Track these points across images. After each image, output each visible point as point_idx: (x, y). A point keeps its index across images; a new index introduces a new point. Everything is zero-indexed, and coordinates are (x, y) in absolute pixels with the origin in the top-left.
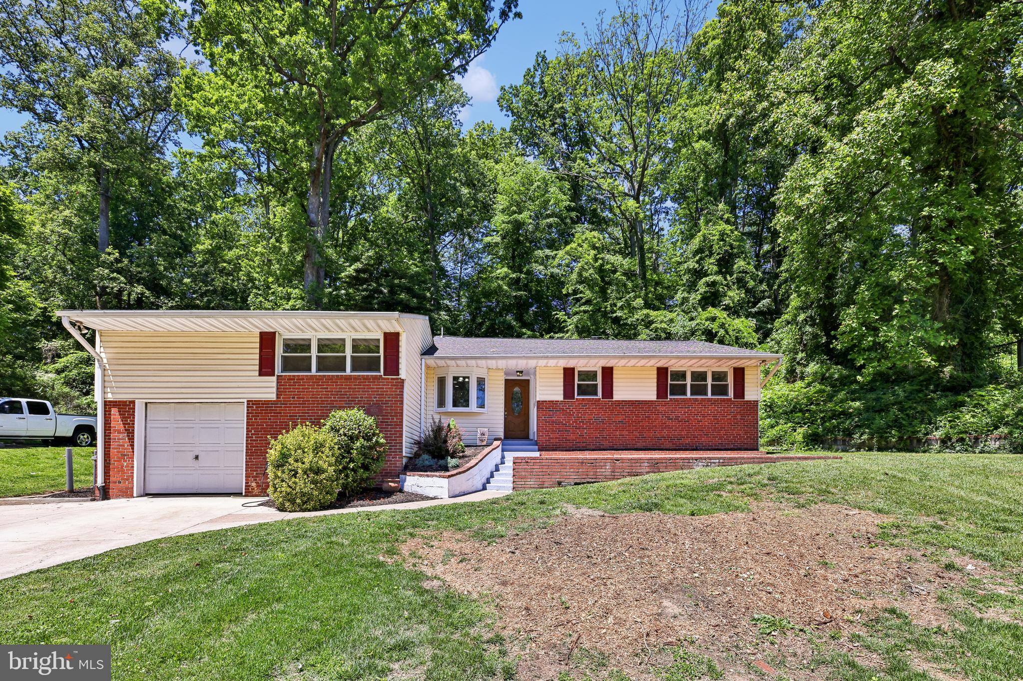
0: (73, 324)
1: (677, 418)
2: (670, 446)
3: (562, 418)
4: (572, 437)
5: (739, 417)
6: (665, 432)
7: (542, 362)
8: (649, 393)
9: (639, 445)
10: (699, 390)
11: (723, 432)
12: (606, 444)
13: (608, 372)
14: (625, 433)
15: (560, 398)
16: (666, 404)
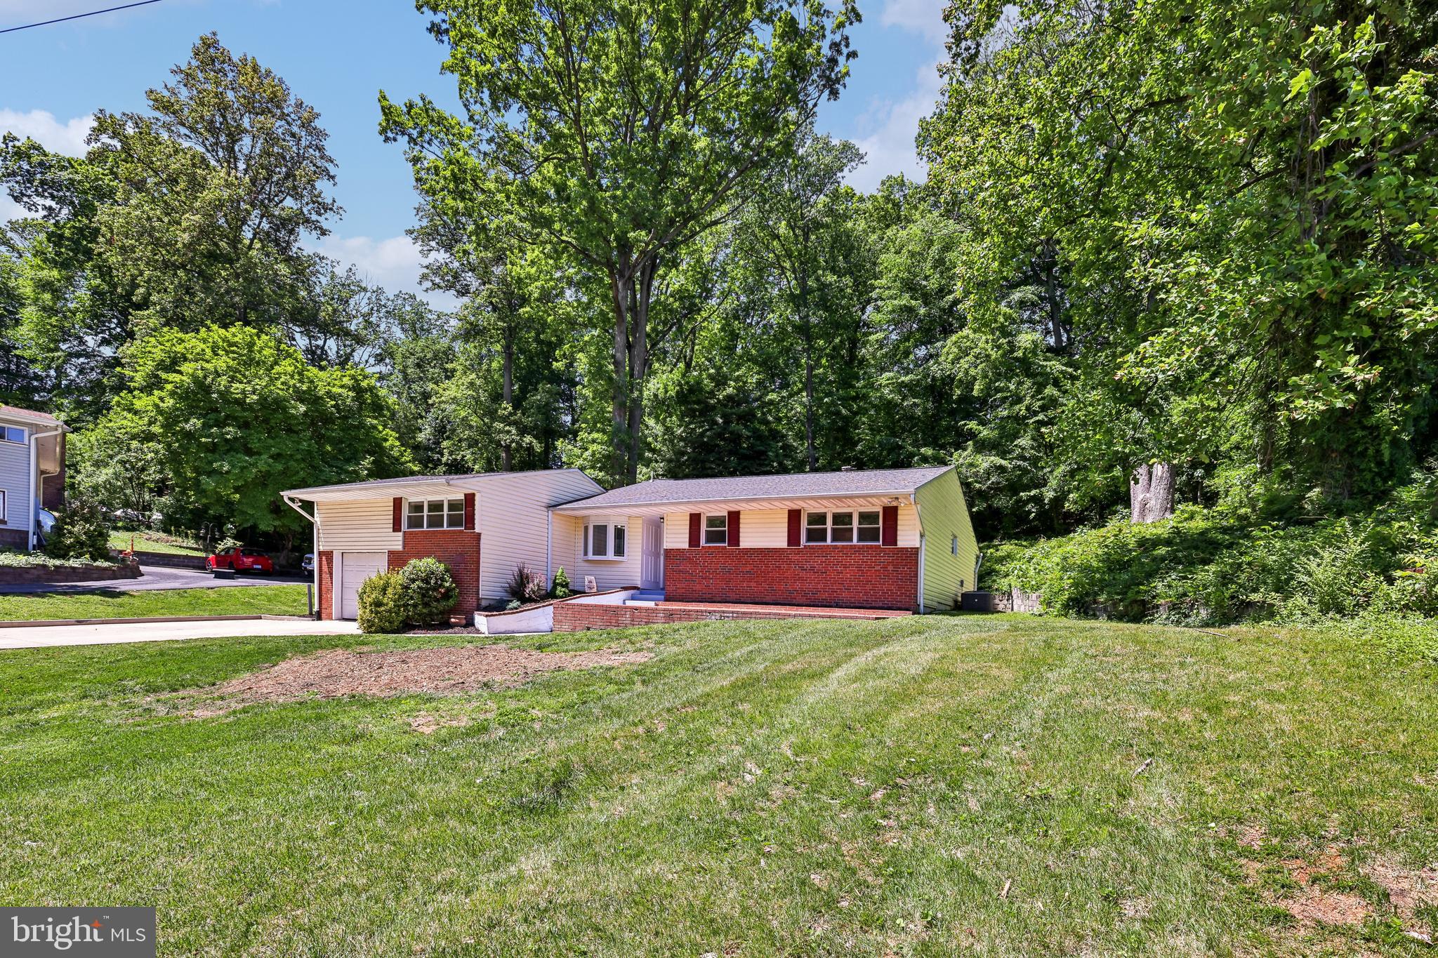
0: (290, 499)
1: (812, 568)
2: (803, 600)
3: (689, 568)
4: (698, 587)
5: (890, 568)
6: (798, 585)
7: (673, 509)
8: (778, 539)
9: (767, 599)
10: (842, 534)
11: (869, 587)
12: (733, 596)
13: (734, 517)
14: (753, 584)
15: (686, 546)
16: (799, 551)
